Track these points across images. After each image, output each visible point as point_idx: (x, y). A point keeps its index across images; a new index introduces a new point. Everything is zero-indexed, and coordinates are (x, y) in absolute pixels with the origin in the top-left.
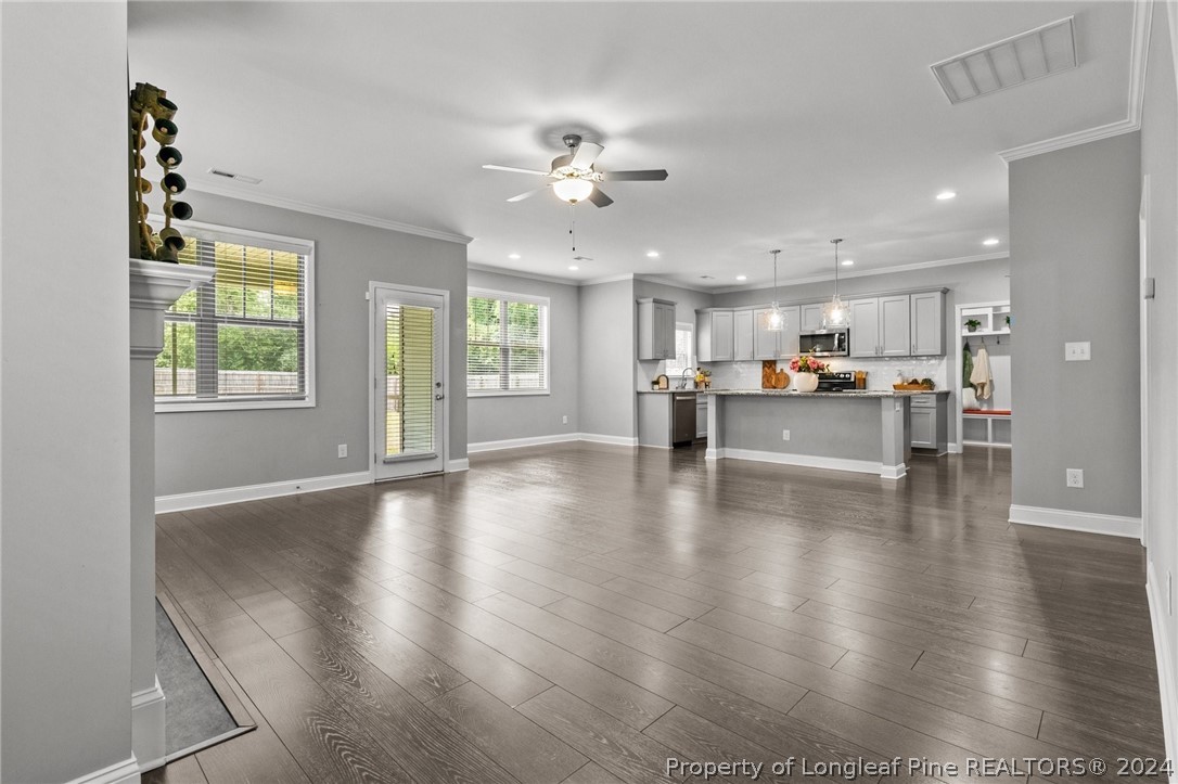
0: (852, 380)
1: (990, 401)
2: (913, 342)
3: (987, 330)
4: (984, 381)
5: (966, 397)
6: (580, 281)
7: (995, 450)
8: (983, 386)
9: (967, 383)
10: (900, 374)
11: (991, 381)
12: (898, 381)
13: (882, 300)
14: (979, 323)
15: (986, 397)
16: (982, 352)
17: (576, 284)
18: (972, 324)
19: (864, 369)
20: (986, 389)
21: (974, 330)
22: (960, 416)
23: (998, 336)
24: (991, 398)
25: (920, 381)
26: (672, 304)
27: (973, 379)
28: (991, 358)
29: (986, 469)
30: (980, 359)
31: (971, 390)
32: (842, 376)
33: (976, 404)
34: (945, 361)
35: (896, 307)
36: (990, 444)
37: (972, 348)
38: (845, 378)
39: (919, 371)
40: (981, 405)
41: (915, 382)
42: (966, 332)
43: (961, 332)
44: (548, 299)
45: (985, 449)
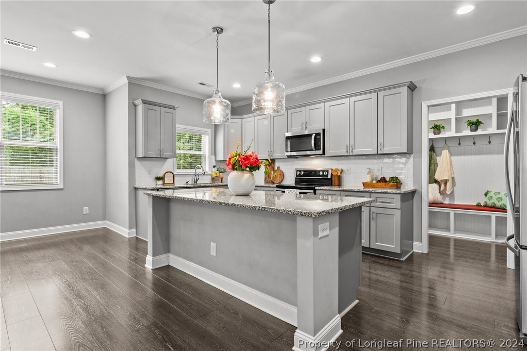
0: (329, 177)
1: (452, 195)
2: (380, 140)
3: (450, 132)
4: (446, 178)
5: (431, 192)
6: (102, 90)
7: (456, 240)
8: (446, 182)
9: (432, 180)
10: (369, 172)
11: (453, 178)
12: (368, 179)
13: (353, 99)
14: (443, 127)
15: (448, 192)
16: (445, 153)
17: (101, 92)
18: (437, 128)
19: (340, 167)
20: (449, 185)
21: (439, 133)
22: (425, 209)
23: (459, 138)
24: (452, 193)
25: (388, 179)
26: (173, 108)
27: (438, 176)
28: (453, 158)
29: (449, 255)
30: (444, 158)
31: (435, 186)
32: (321, 173)
33: (439, 198)
34: (411, 159)
35: (365, 105)
36: (451, 235)
37: (436, 150)
38: (323, 175)
39: (387, 169)
40: (444, 199)
41: (383, 180)
42: (432, 136)
43: (427, 135)
44: (61, 103)
45: (448, 239)
